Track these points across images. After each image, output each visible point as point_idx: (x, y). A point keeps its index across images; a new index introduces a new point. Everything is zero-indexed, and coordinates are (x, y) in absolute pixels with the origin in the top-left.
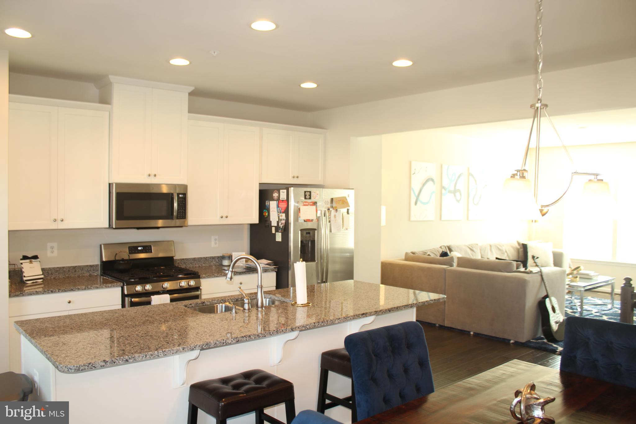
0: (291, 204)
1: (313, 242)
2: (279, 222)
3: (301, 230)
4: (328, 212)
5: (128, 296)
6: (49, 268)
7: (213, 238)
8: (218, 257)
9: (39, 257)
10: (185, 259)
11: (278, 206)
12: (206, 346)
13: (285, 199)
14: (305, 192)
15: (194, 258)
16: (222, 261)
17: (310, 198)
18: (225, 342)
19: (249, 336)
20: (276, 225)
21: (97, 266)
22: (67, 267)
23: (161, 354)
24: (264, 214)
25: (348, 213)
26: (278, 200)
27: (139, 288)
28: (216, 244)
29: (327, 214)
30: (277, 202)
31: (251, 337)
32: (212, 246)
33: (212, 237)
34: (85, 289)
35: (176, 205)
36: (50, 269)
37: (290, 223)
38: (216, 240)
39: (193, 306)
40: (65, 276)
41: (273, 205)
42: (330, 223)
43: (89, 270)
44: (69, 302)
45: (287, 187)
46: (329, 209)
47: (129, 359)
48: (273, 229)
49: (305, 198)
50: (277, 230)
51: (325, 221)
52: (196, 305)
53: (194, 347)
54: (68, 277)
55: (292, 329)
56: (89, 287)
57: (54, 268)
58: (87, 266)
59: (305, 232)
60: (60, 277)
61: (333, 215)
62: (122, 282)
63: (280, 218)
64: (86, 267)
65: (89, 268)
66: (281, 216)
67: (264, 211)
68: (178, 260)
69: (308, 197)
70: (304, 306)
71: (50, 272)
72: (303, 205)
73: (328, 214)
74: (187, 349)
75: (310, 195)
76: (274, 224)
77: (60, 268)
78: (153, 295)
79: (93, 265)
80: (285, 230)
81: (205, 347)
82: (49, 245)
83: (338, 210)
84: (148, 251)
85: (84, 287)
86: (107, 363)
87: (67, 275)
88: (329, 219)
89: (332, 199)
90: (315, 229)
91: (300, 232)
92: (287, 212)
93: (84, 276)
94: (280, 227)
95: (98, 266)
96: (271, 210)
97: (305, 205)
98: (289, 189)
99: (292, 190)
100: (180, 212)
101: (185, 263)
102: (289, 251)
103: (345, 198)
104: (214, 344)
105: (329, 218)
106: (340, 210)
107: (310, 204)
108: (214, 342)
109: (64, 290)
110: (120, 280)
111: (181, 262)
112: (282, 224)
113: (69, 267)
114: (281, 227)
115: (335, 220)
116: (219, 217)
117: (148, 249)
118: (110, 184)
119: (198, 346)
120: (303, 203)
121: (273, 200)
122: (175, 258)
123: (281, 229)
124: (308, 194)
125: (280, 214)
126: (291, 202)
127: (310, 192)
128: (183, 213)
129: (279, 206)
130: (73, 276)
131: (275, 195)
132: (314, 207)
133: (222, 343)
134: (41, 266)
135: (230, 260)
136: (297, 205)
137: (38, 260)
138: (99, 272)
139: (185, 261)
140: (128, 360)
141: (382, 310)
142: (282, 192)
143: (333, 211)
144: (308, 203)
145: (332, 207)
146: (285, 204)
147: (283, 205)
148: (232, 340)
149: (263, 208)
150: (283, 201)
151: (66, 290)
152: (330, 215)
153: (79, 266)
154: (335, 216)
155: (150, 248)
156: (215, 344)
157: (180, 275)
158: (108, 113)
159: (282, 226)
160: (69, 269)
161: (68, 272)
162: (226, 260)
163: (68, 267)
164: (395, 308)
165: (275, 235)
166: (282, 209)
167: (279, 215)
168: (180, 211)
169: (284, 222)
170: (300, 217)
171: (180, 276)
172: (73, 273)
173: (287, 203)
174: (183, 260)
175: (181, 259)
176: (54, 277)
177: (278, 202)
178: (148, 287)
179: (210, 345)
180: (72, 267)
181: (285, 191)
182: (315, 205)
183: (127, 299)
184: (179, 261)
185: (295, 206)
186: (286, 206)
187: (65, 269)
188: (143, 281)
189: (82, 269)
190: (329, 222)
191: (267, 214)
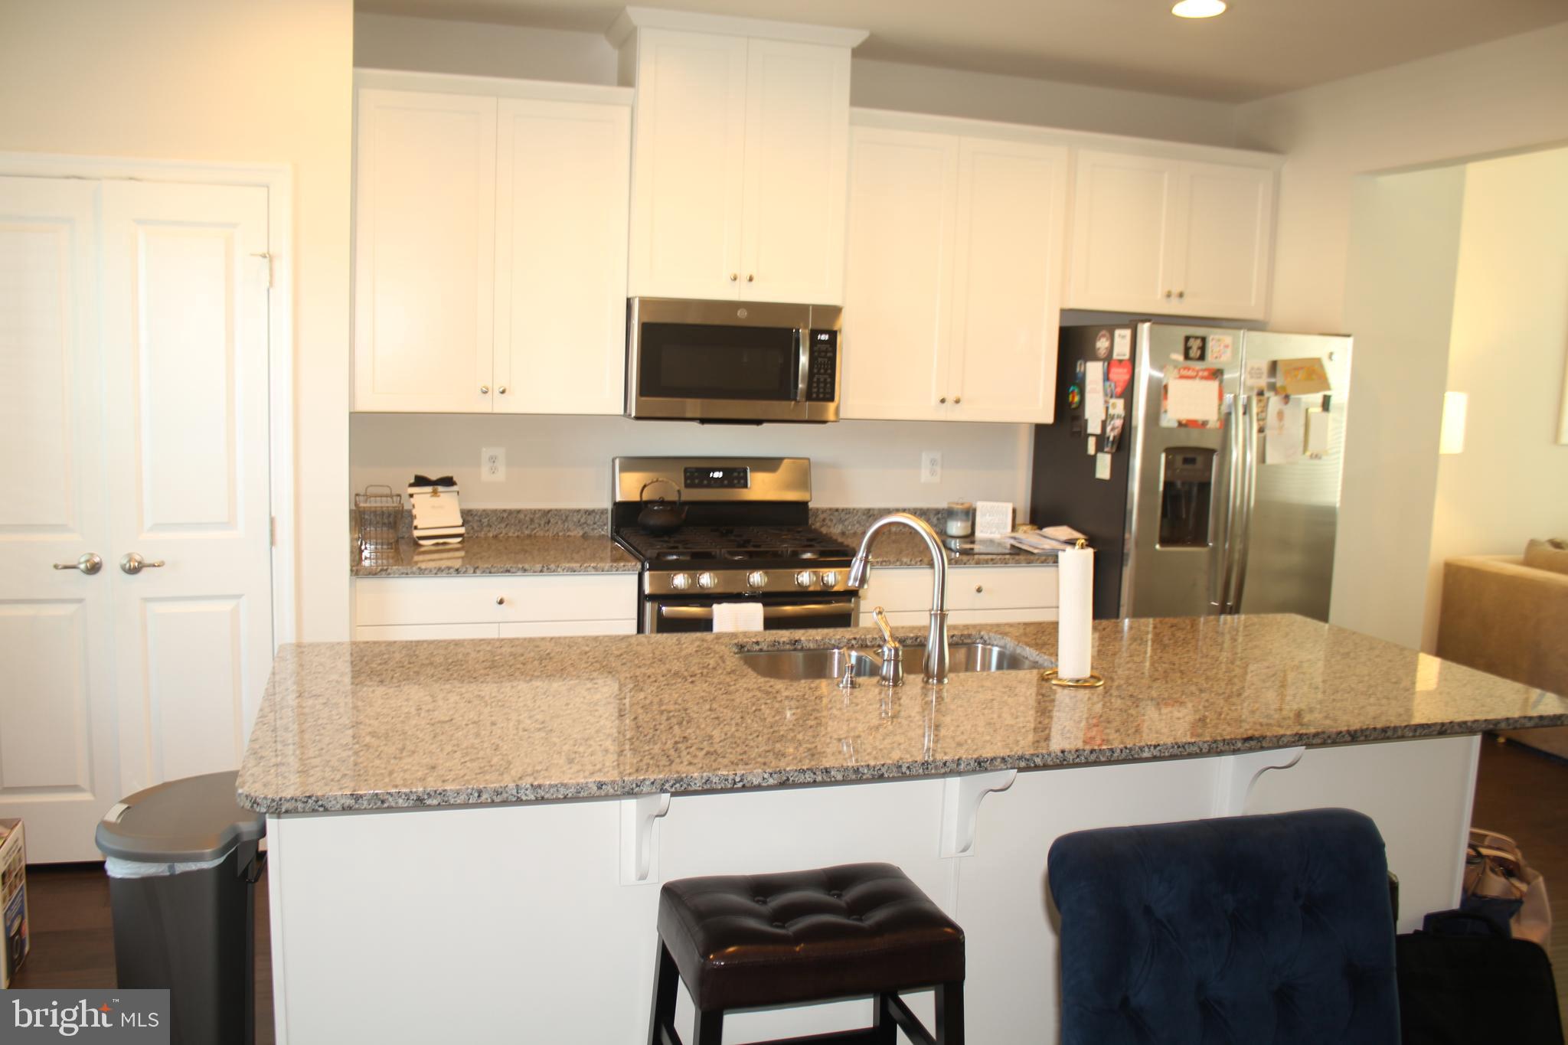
0: (1139, 372)
1: (1205, 486)
2: (1108, 422)
3: (1169, 451)
4: (1259, 401)
5: (652, 598)
6: (484, 511)
7: (925, 458)
8: (937, 512)
9: (455, 479)
10: (843, 510)
11: (1107, 377)
12: (674, 784)
13: (1127, 356)
14: (1187, 339)
15: (869, 510)
16: (946, 522)
17: (1202, 357)
18: (741, 781)
19: (826, 769)
20: (1098, 431)
21: (603, 512)
22: (526, 510)
23: (527, 792)
24: (1070, 399)
25: (1326, 404)
26: (1108, 359)
27: (680, 580)
28: (933, 473)
29: (1255, 409)
30: (1106, 364)
31: (832, 773)
32: (923, 481)
33: (924, 456)
34: (541, 571)
35: (804, 360)
36: (486, 513)
37: (1136, 428)
38: (933, 462)
39: (765, 648)
40: (523, 533)
41: (1093, 372)
42: (1262, 435)
43: (582, 521)
44: (501, 602)
45: (1132, 321)
46: (1261, 393)
47: (426, 797)
48: (1092, 443)
49: (1187, 357)
50: (1100, 448)
51: (1244, 430)
52: (774, 645)
53: (634, 786)
54: (529, 536)
55: (979, 763)
56: (552, 566)
57: (495, 511)
58: (579, 511)
59: (1179, 458)
60: (510, 534)
61: (1276, 412)
62: (640, 560)
63: (1111, 411)
64: (575, 514)
65: (582, 517)
66: (1114, 406)
67: (1072, 389)
68: (824, 511)
69: (1195, 352)
70: (1079, 684)
71: (485, 521)
72: (1178, 376)
73: (1258, 407)
74: (614, 788)
75: (1203, 348)
76: (1094, 427)
77: (510, 512)
78: (720, 603)
79: (593, 511)
80: (1121, 446)
81: (672, 787)
82: (486, 452)
83: (1293, 397)
84: (736, 482)
85: (538, 567)
86: (360, 801)
87: (527, 532)
88: (1261, 423)
89: (1274, 366)
90: (1211, 452)
91: (1163, 456)
92: (1128, 394)
93: (569, 536)
94: (1108, 438)
95: (607, 513)
96: (1089, 387)
97: (1182, 377)
98: (1140, 326)
99: (1145, 328)
100: (818, 381)
101: (841, 519)
102: (1128, 507)
103: (1318, 362)
104: (704, 781)
105: (1258, 420)
106: (1300, 399)
107: (1201, 374)
108: (702, 777)
109: (488, 571)
110: (637, 554)
111: (832, 517)
112: (1113, 429)
113: (534, 512)
114: (1111, 439)
115: (1281, 428)
116: (935, 400)
117: (739, 478)
118: (628, 300)
119: (648, 783)
120: (1180, 370)
121: (1095, 358)
122: (811, 505)
123: (1110, 445)
124: (1195, 345)
125: (1112, 401)
126: (1140, 364)
127: (1204, 340)
128: (823, 384)
129: (1111, 376)
130: (541, 533)
131: (1102, 344)
132: (1214, 385)
133: (730, 782)
134: (460, 505)
135: (967, 520)
136: (1158, 374)
137: (455, 488)
138: (608, 529)
139: (843, 515)
140: (424, 799)
141: (1323, 733)
142: (1120, 335)
143: (1274, 401)
144: (1194, 370)
145: (1272, 387)
146: (1125, 370)
147: (1120, 375)
148: (766, 776)
149: (1068, 380)
150: (1120, 361)
151: (493, 570)
152: (1264, 409)
153: (556, 510)
154: (1280, 415)
155: (742, 474)
156: (706, 783)
157: (805, 552)
158: (627, 111)
159: (1114, 437)
160: (532, 516)
161: (531, 524)
162: (957, 520)
163: (531, 510)
164: (1375, 729)
165: (1093, 458)
166: (1116, 387)
167: (1106, 402)
168: (818, 379)
169: (1118, 423)
170: (1166, 412)
171: (808, 556)
172: (542, 525)
173: (1130, 367)
174: (836, 514)
175: (830, 509)
176: (495, 533)
177: (1109, 364)
178: (706, 579)
179: (689, 785)
180: (539, 510)
181: (1127, 333)
182: (1217, 377)
183: (648, 606)
184: (825, 515)
185: (1151, 380)
186: (1127, 377)
187: (522, 516)
188: (697, 562)
189: (564, 518)
190: (1261, 430)
191: (1077, 399)
